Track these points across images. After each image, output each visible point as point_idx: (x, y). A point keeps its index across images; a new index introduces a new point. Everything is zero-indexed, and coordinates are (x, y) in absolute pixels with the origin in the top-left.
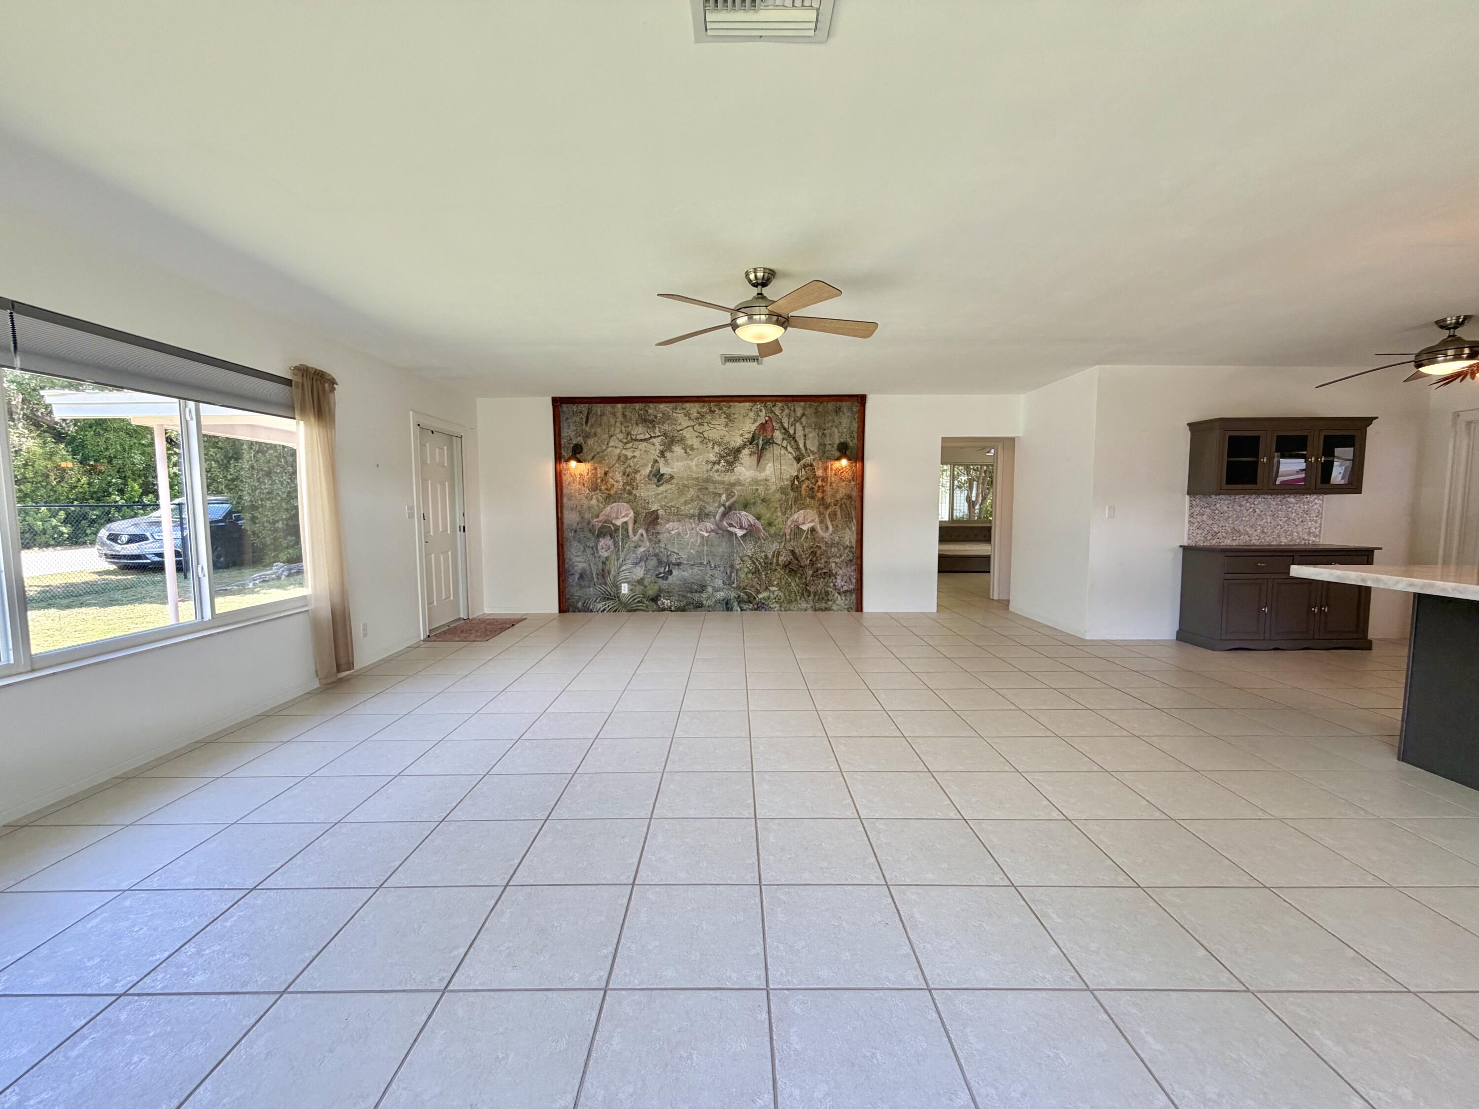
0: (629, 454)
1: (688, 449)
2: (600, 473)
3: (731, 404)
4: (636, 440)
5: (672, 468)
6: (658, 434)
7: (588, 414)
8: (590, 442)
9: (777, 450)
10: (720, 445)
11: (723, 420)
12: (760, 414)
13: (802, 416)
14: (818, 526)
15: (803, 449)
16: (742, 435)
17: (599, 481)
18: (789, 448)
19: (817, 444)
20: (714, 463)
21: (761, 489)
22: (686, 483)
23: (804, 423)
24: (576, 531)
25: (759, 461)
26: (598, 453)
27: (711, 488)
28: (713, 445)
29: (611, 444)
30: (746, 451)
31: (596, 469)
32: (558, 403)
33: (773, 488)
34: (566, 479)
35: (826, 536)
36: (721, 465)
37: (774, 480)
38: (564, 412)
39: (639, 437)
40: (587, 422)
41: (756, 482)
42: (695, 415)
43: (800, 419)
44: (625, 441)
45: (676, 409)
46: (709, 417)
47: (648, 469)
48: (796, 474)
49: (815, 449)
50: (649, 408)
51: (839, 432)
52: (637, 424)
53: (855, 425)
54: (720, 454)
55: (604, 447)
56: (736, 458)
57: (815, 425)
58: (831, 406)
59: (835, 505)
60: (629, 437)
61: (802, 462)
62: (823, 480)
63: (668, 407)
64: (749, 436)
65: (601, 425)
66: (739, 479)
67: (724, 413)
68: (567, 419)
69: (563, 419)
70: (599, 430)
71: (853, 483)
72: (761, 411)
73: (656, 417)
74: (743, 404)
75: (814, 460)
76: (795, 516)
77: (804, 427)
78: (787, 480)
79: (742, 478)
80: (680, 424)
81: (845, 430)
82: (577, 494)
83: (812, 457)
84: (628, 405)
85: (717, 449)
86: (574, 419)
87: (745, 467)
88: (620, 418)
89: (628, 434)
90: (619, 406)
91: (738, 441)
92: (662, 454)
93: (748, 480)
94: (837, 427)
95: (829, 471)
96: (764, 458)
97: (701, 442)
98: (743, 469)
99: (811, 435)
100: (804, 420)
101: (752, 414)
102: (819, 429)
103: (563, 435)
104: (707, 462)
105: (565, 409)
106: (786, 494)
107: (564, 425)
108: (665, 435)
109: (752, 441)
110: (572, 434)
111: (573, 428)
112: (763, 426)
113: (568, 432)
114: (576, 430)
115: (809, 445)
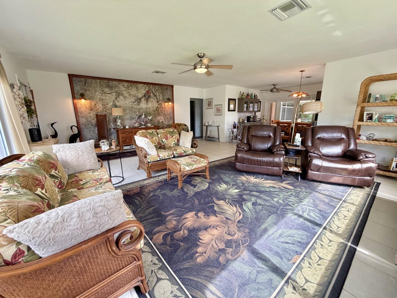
0: (104, 98)
1: (125, 97)
2: (93, 104)
3: (137, 84)
4: (106, 93)
5: (120, 103)
6: (114, 92)
7: (85, 82)
8: (87, 92)
9: (152, 99)
10: (135, 96)
11: (135, 89)
12: (146, 88)
14: (164, 121)
16: (141, 94)
17: (93, 107)
18: (155, 99)
20: (134, 102)
21: (148, 111)
22: (125, 108)
24: (85, 125)
25: (147, 102)
26: (91, 97)
27: (133, 110)
28: (133, 96)
29: (96, 94)
30: (143, 99)
31: (91, 103)
32: (71, 77)
34: (79, 106)
35: (166, 123)
36: (136, 103)
37: (151, 108)
39: (107, 92)
40: (85, 85)
41: (147, 108)
42: (126, 86)
43: (157, 90)
44: (102, 93)
45: (119, 84)
46: (131, 87)
48: (157, 106)
50: (110, 82)
51: (167, 95)
52: (106, 88)
53: (171, 93)
54: (135, 100)
55: (94, 95)
56: (140, 101)
57: (161, 93)
58: (165, 87)
59: (167, 115)
60: (103, 92)
61: (159, 103)
62: (164, 108)
63: (116, 83)
65: (91, 87)
67: (136, 87)
68: (76, 83)
69: (74, 83)
70: (90, 89)
71: (171, 109)
73: (113, 86)
74: (141, 84)
75: (162, 102)
76: (158, 118)
77: (158, 93)
78: (155, 108)
79: (142, 107)
80: (121, 89)
81: (169, 95)
82: (84, 112)
84: (102, 80)
85: (134, 98)
86: (79, 83)
87: (143, 104)
88: (99, 85)
89: (103, 91)
90: (98, 80)
91: (140, 96)
92: (116, 98)
93: (145, 108)
94: (167, 93)
95: (166, 106)
96: (148, 101)
97: (129, 95)
99: (160, 95)
101: (144, 88)
103: (75, 89)
104: (131, 102)
105: (74, 79)
106: (155, 112)
107: (75, 85)
108: (116, 92)
110: (79, 89)
111: (79, 87)
112: (147, 92)
113: (77, 88)
114: (81, 88)
115: (160, 98)
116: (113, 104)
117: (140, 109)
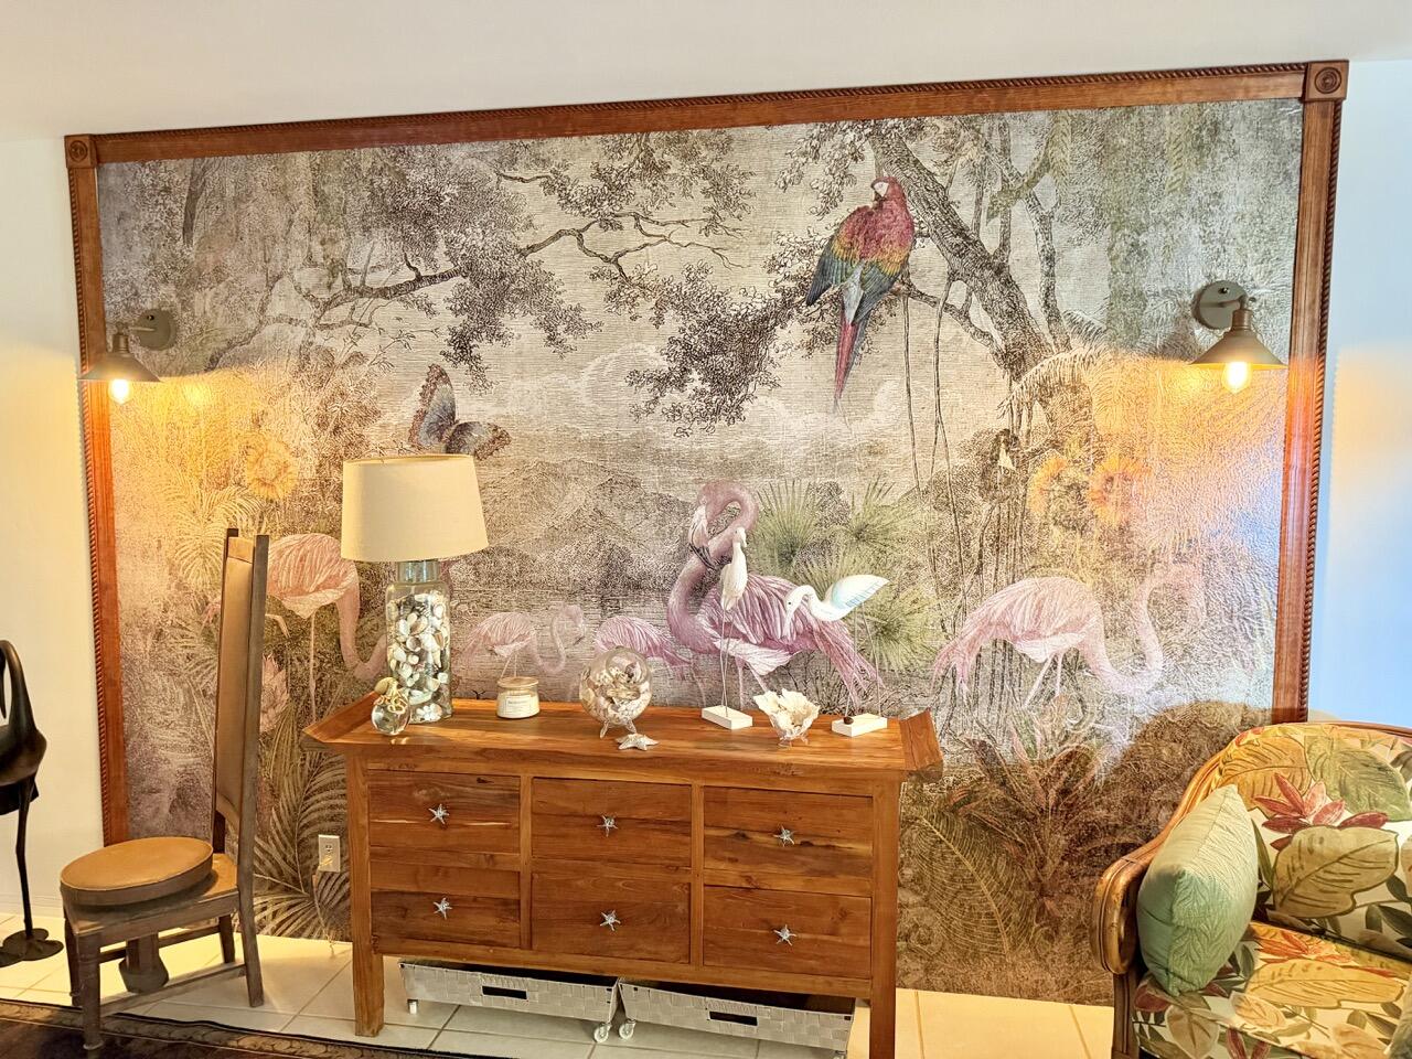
0: (340, 346)
1: (559, 326)
2: (238, 418)
3: (733, 132)
4: (363, 292)
5: (501, 403)
6: (445, 265)
7: (193, 197)
8: (203, 301)
9: (922, 325)
10: (684, 305)
11: (697, 204)
12: (855, 169)
13: (1037, 175)
14: (1101, 650)
15: (1042, 319)
16: (774, 265)
17: (235, 448)
18: (978, 315)
19: (1102, 289)
20: (662, 381)
21: (853, 489)
22: (553, 459)
23: (1049, 204)
24: (159, 635)
25: (844, 370)
26: (230, 345)
27: (651, 479)
28: (659, 308)
29: (277, 308)
30: (791, 333)
31: (224, 400)
33: (905, 482)
36: (689, 389)
38: (110, 191)
39: (373, 281)
40: (188, 228)
41: (829, 456)
42: (587, 184)
43: (1030, 184)
44: (325, 296)
45: (513, 161)
46: (640, 191)
47: (409, 406)
48: (1005, 423)
49: (1093, 315)
50: (411, 162)
51: (1205, 238)
52: (366, 229)
54: (686, 346)
55: (251, 323)
56: (750, 362)
57: (1100, 211)
58: (1172, 121)
60: (339, 281)
61: (1031, 375)
62: (1128, 451)
63: (481, 157)
64: (806, 265)
65: (237, 236)
66: (760, 447)
67: (705, 172)
68: (122, 217)
69: (108, 219)
70: (231, 258)
72: (856, 155)
73: (436, 199)
74: (780, 131)
75: (1089, 362)
76: (998, 603)
77: (1046, 222)
78: (965, 450)
79: (771, 444)
80: (530, 225)
81: (1236, 229)
83: (1079, 348)
84: (336, 155)
85: (673, 324)
86: (145, 215)
87: (786, 400)
88: (306, 209)
89: (336, 268)
90: (302, 159)
92: (462, 346)
93: (799, 452)
94: (1201, 214)
95: (1158, 411)
96: (866, 359)
97: (611, 297)
98: (779, 405)
99: (1076, 256)
100: (1046, 188)
101: (817, 172)
102: (1117, 226)
103: (109, 279)
104: (635, 378)
105: (112, 180)
106: (959, 512)
107: (112, 240)
108: (470, 269)
109: (816, 288)
110: (140, 274)
111: (142, 251)
112: (865, 224)
113: (126, 267)
114: (153, 257)
115: (1066, 300)
116: (421, 415)
117: (734, 469)
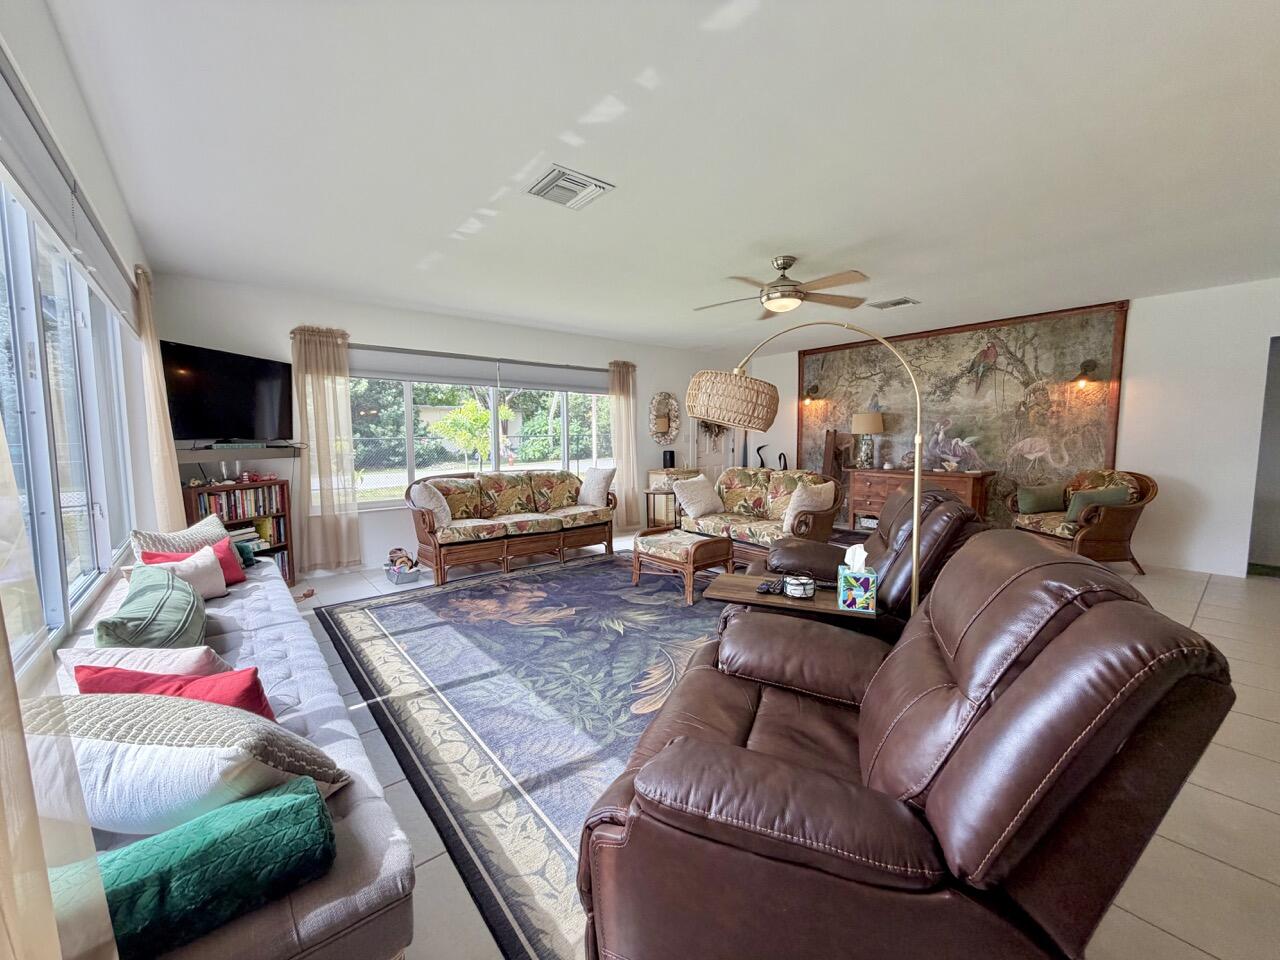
1: (904, 383)
2: (830, 407)
3: (950, 335)
4: (859, 378)
6: (878, 371)
7: (824, 361)
9: (999, 376)
10: (936, 376)
11: (941, 352)
12: (982, 341)
13: (1034, 337)
14: (1050, 456)
15: (1034, 373)
16: (960, 365)
17: (829, 414)
18: (1016, 374)
19: (1052, 366)
20: (930, 394)
21: (979, 417)
23: (1036, 345)
25: (978, 389)
26: (830, 391)
28: (930, 377)
29: (840, 383)
31: (827, 405)
32: (803, 354)
33: (994, 415)
34: (806, 413)
35: (1061, 467)
36: (936, 395)
37: (994, 407)
38: (807, 361)
39: (862, 376)
40: (822, 368)
41: (974, 410)
42: (913, 350)
43: (1032, 340)
44: (851, 380)
46: (926, 351)
47: (869, 402)
48: (1023, 399)
49: (1049, 371)
50: (872, 349)
51: (1085, 349)
52: (861, 365)
53: (1109, 339)
54: (936, 386)
55: (834, 387)
57: (1052, 345)
58: (1074, 321)
59: (1074, 432)
60: (854, 377)
61: (1031, 387)
62: (1059, 405)
64: (969, 364)
65: (832, 369)
66: (954, 408)
67: (942, 345)
68: (809, 366)
70: (831, 373)
71: (1102, 407)
72: (982, 338)
73: (877, 357)
74: (962, 334)
75: (1047, 383)
76: (1020, 444)
77: (1035, 350)
78: (1011, 406)
79: (958, 407)
81: (1094, 346)
82: (813, 425)
83: (1045, 380)
84: (855, 349)
85: (933, 380)
86: (814, 366)
87: (962, 396)
88: (848, 361)
91: (957, 371)
92: (881, 388)
93: (965, 409)
94: (1082, 343)
95: (1067, 395)
98: (961, 398)
99: (1045, 357)
100: (1036, 341)
101: (972, 343)
102: (1057, 348)
103: (805, 379)
106: (1009, 422)
108: (885, 372)
109: (971, 369)
110: (811, 378)
111: (812, 373)
112: (984, 354)
113: (808, 377)
114: (815, 374)
115: (1041, 368)
116: (870, 405)
